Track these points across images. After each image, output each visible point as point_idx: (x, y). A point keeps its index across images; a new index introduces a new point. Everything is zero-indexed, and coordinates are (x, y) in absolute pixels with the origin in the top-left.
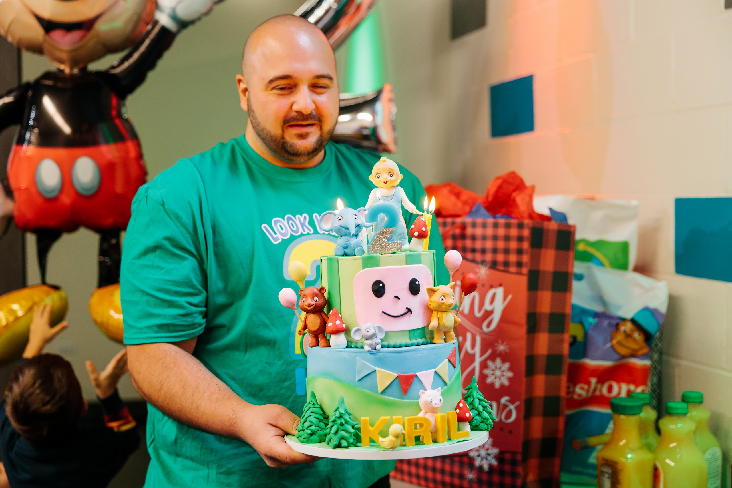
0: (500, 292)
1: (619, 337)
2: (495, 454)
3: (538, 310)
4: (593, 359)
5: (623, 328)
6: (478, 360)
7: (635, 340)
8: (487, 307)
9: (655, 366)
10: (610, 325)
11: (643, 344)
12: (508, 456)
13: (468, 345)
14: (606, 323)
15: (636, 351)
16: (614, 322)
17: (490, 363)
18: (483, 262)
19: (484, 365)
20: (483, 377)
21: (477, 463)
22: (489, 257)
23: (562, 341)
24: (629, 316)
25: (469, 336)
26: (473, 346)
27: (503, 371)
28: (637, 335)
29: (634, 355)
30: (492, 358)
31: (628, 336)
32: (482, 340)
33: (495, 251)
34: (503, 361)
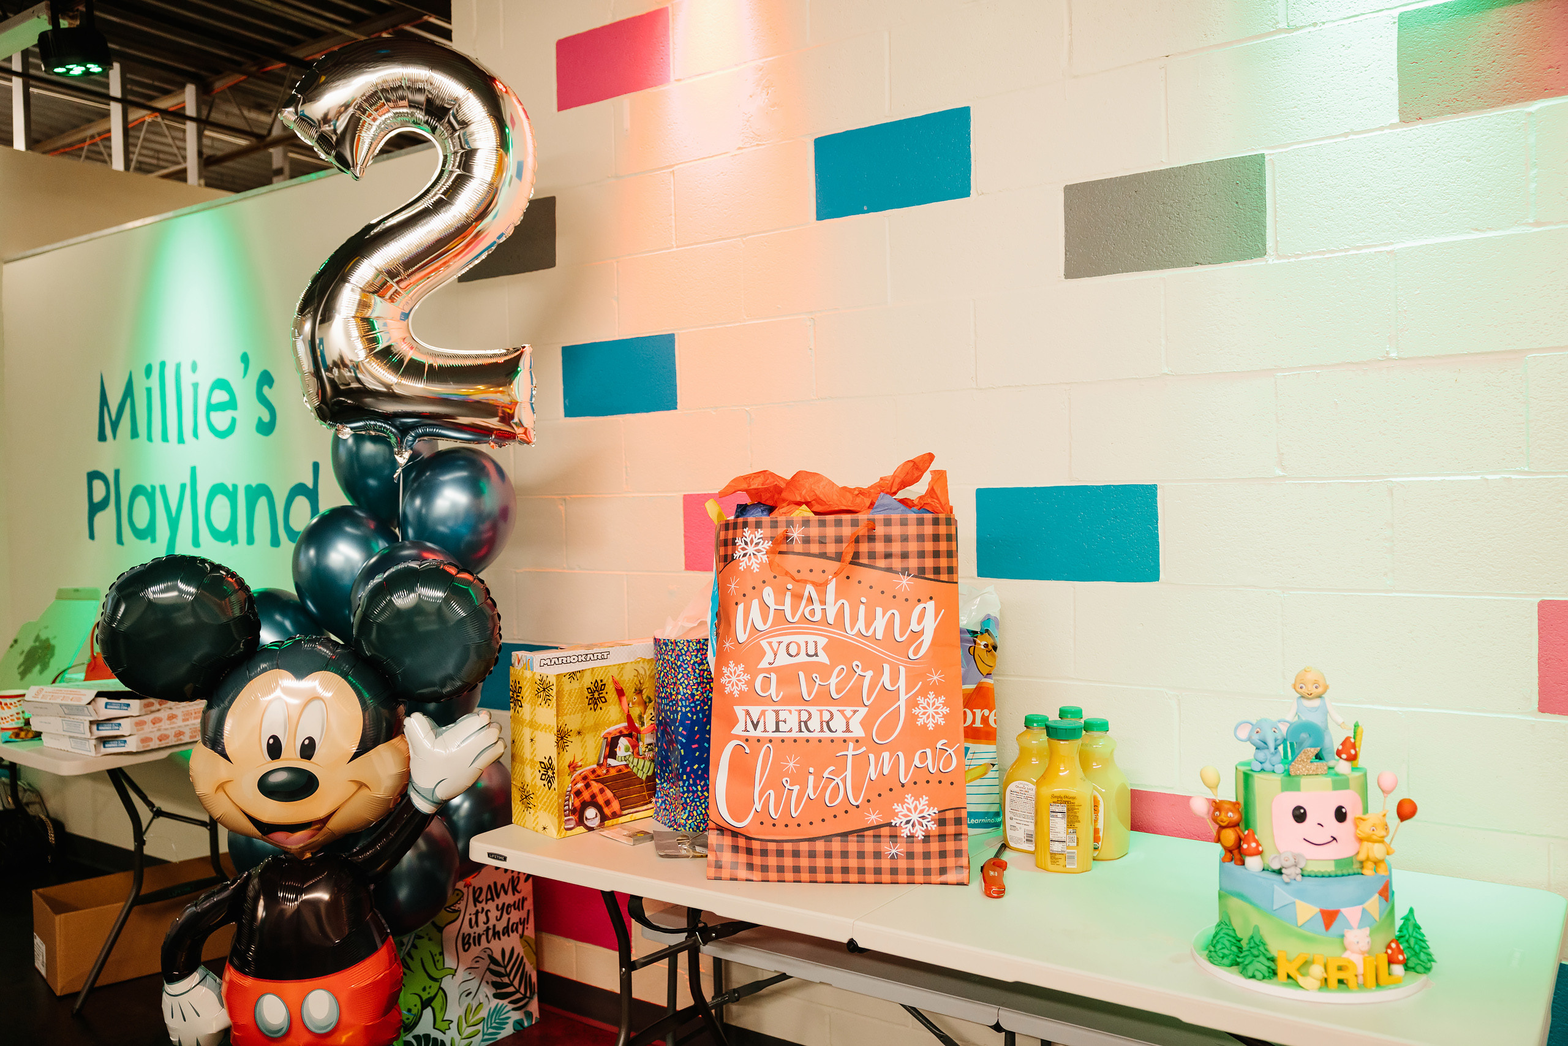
0: (930, 606)
2: (932, 815)
6: (903, 697)
8: (914, 626)
12: (949, 815)
13: (886, 679)
17: (920, 700)
18: (905, 571)
19: (912, 703)
20: (911, 718)
21: (905, 832)
22: (913, 563)
25: (887, 667)
26: (894, 679)
27: (938, 708)
30: (923, 693)
32: (908, 671)
33: (921, 555)
34: (938, 695)
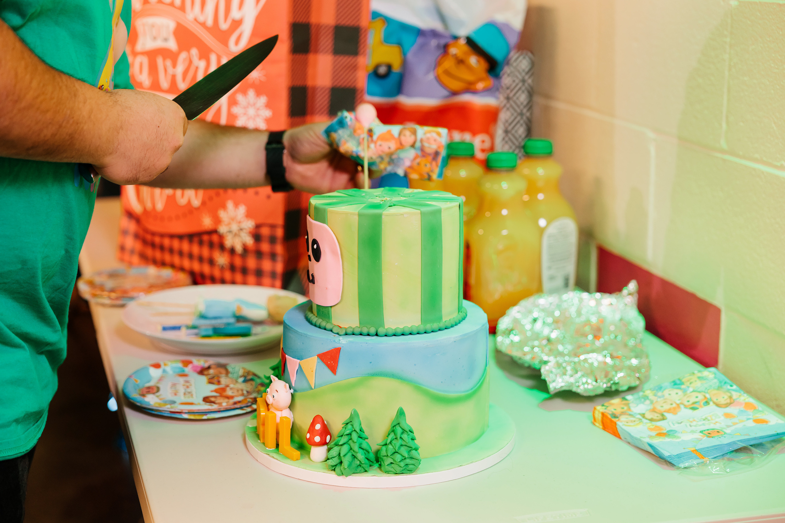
1: (449, 64)
2: (250, 228)
3: (313, 20)
4: (409, 95)
5: (453, 50)
7: (470, 68)
9: (522, 111)
10: (438, 46)
11: (483, 74)
12: (265, 231)
14: (434, 43)
15: (471, 83)
16: (443, 42)
23: (354, 68)
24: (463, 32)
27: (258, 109)
28: (473, 60)
29: (470, 89)
31: (460, 62)
34: (259, 93)
